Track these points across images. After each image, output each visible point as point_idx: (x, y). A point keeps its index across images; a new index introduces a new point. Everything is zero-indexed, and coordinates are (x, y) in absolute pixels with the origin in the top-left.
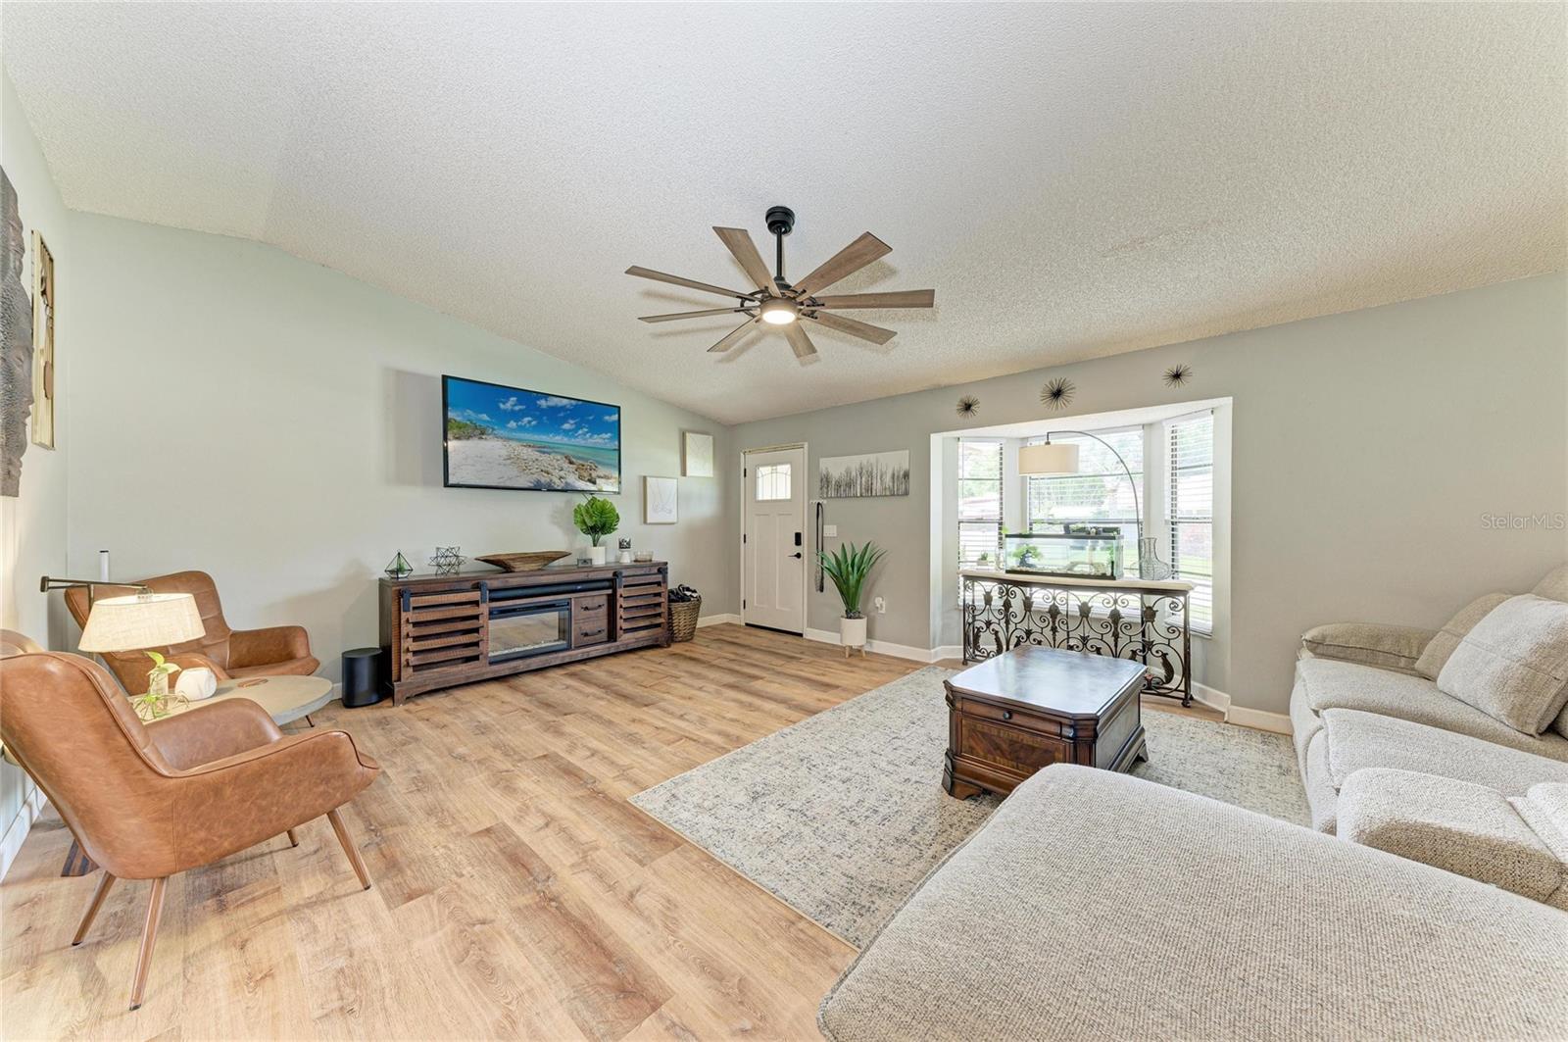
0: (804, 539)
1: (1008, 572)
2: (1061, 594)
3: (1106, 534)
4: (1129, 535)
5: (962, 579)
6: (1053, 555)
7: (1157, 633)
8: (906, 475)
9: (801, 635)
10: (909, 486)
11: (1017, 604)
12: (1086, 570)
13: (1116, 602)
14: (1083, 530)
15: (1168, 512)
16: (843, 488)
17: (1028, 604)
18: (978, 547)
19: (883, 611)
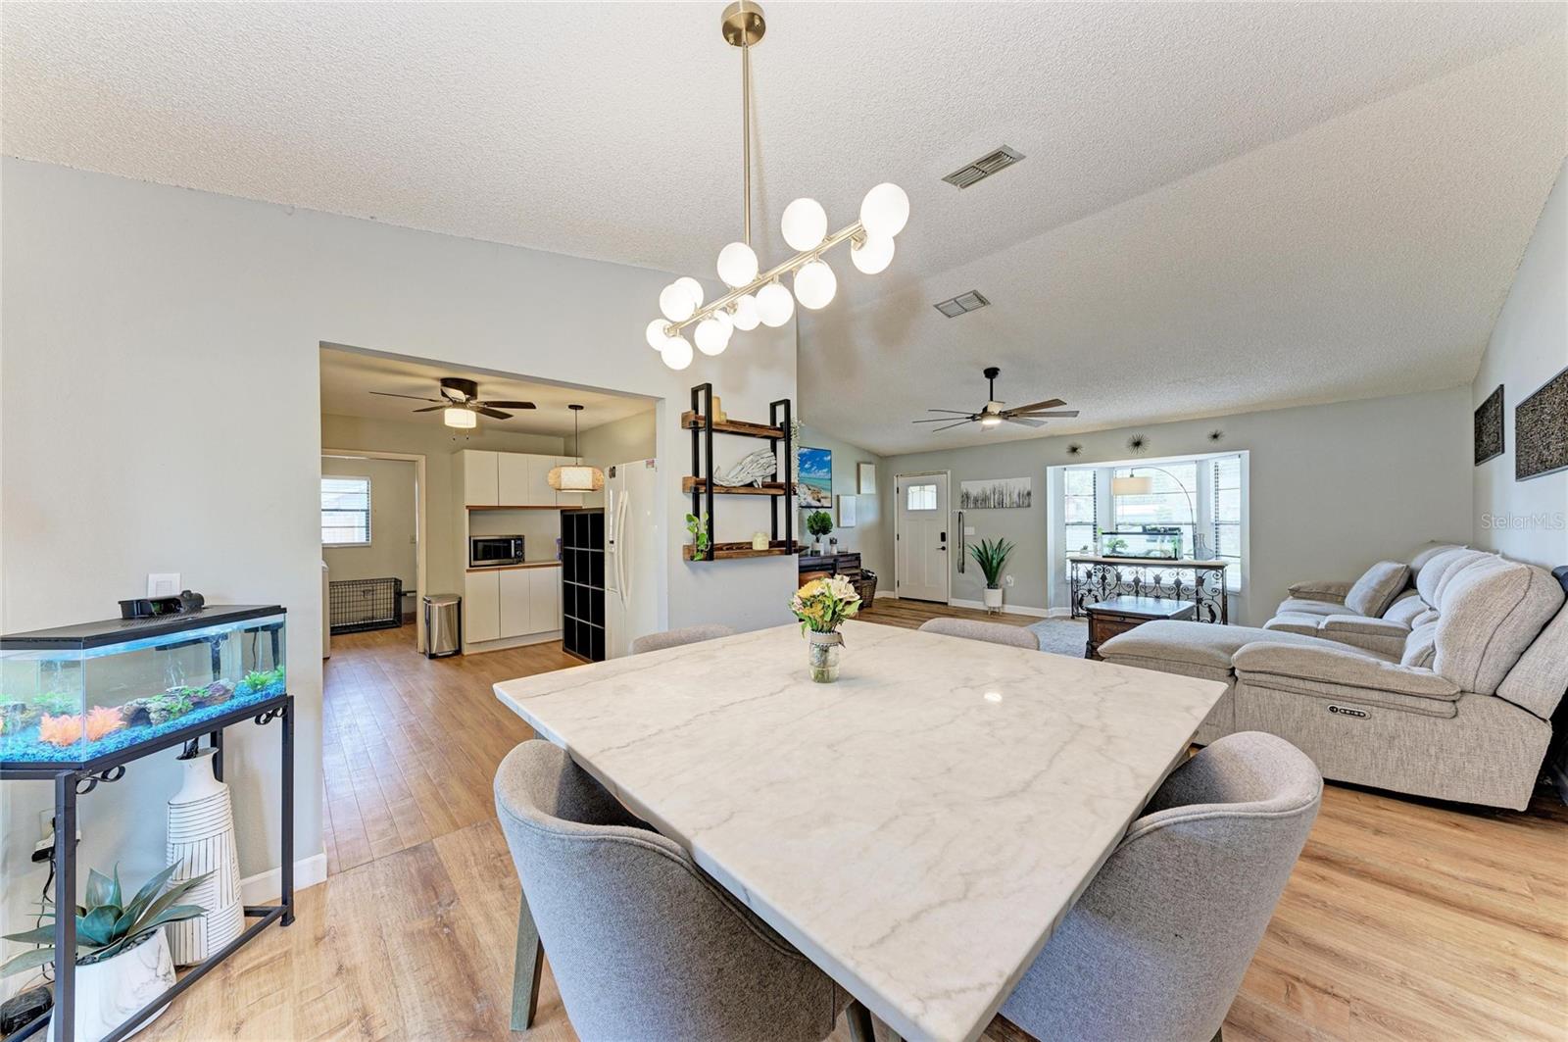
0: (949, 537)
1: (1104, 557)
2: (1141, 569)
3: (1172, 532)
4: (1187, 533)
5: (1069, 563)
6: (1136, 545)
7: (1206, 592)
8: (1029, 494)
9: (946, 604)
10: (1031, 501)
11: (1111, 578)
12: (1158, 555)
13: (1178, 574)
14: (1155, 529)
15: (1213, 517)
16: (981, 502)
17: (1119, 577)
18: (1079, 541)
19: (1012, 584)
